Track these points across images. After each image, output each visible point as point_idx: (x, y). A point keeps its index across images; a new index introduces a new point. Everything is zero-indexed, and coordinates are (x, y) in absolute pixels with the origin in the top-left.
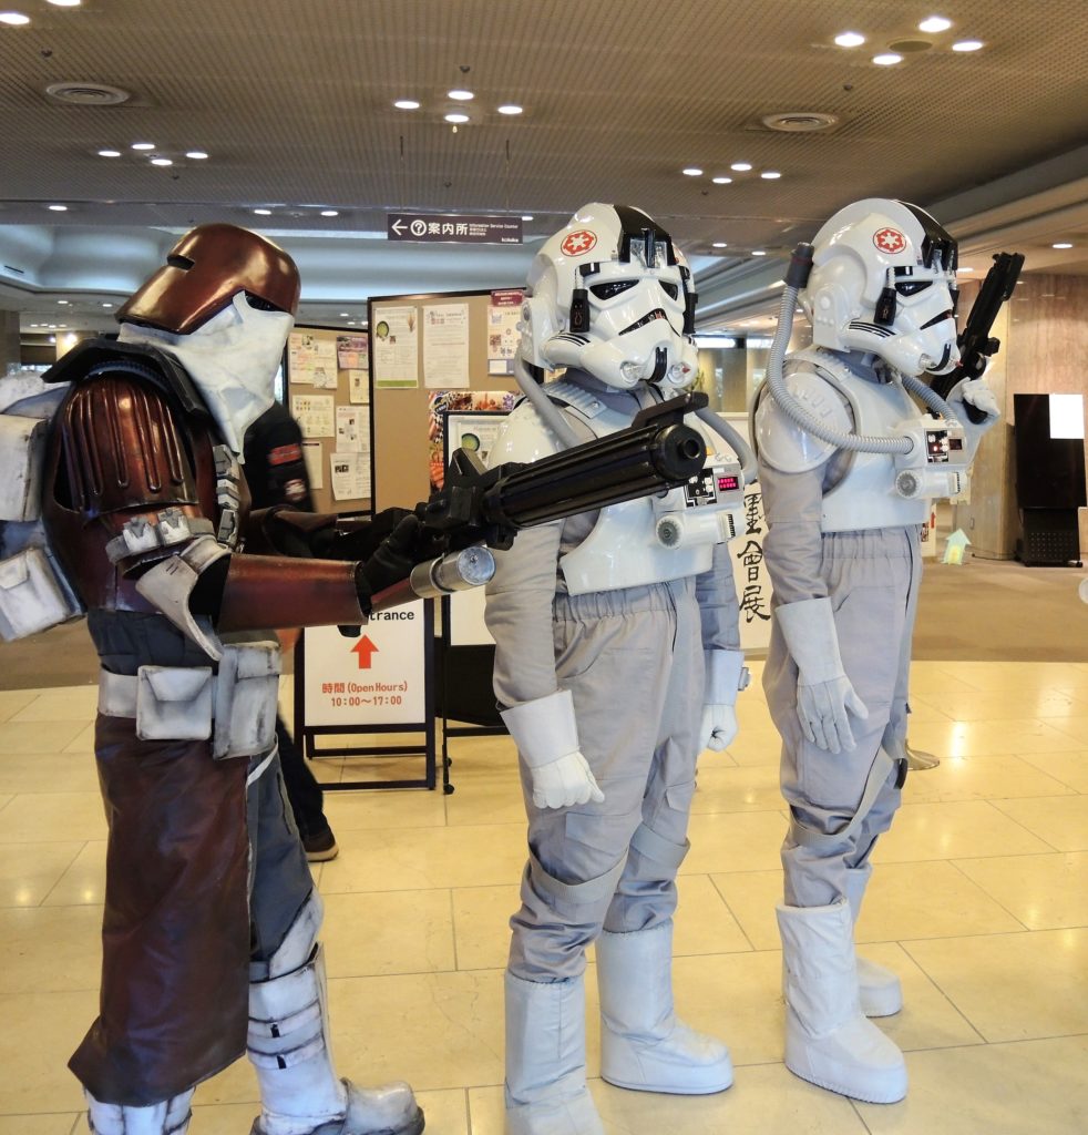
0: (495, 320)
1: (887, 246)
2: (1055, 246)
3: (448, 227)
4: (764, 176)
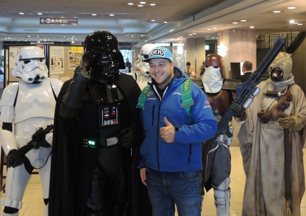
2: (233, 23)
3: (57, 21)
4: (151, 5)
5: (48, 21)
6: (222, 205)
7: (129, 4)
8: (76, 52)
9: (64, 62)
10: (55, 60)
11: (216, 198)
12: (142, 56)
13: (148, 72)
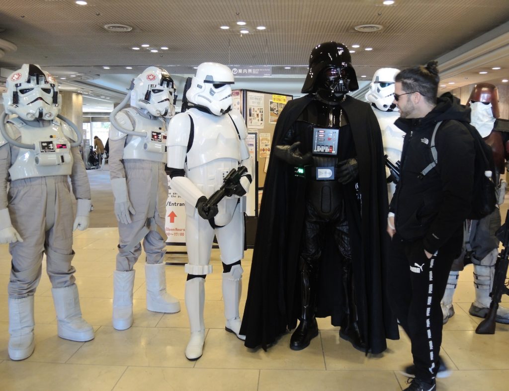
1: (150, 79)
2: (480, 73)
3: (245, 70)
4: (366, 49)
6: (485, 285)
8: (277, 102)
9: (263, 113)
10: (254, 111)
11: (476, 276)
12: (376, 84)
13: (385, 106)
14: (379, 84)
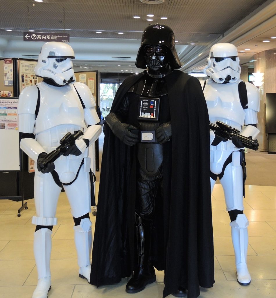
0: (6, 68)
2: (264, 41)
3: (44, 37)
4: (162, 18)
5: (33, 37)
7: (135, 17)
10: (26, 78)
12: (212, 59)
13: (221, 79)
14: (214, 59)
